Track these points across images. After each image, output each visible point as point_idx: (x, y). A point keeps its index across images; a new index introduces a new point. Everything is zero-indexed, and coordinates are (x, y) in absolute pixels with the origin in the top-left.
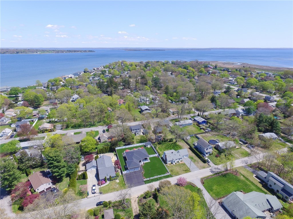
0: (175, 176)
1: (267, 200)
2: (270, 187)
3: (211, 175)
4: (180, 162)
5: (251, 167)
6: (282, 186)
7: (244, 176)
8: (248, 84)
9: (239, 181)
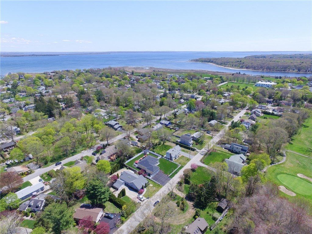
0: (185, 166)
1: (240, 157)
2: (235, 151)
3: (203, 157)
4: (179, 156)
5: (218, 144)
6: (241, 148)
7: (219, 151)
8: (173, 87)
9: (219, 154)
